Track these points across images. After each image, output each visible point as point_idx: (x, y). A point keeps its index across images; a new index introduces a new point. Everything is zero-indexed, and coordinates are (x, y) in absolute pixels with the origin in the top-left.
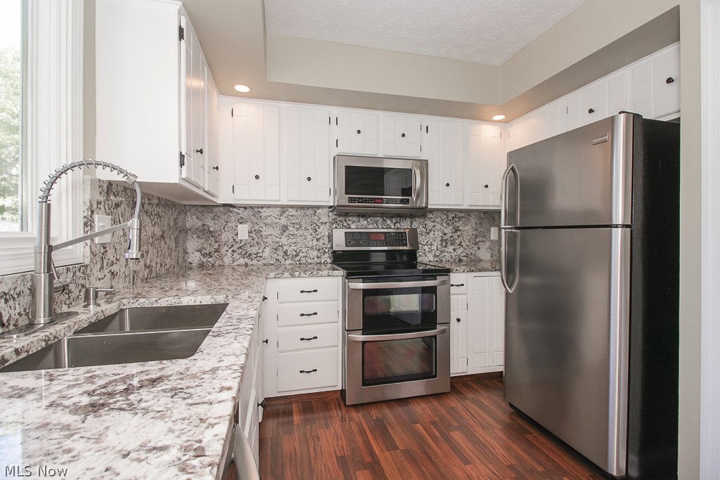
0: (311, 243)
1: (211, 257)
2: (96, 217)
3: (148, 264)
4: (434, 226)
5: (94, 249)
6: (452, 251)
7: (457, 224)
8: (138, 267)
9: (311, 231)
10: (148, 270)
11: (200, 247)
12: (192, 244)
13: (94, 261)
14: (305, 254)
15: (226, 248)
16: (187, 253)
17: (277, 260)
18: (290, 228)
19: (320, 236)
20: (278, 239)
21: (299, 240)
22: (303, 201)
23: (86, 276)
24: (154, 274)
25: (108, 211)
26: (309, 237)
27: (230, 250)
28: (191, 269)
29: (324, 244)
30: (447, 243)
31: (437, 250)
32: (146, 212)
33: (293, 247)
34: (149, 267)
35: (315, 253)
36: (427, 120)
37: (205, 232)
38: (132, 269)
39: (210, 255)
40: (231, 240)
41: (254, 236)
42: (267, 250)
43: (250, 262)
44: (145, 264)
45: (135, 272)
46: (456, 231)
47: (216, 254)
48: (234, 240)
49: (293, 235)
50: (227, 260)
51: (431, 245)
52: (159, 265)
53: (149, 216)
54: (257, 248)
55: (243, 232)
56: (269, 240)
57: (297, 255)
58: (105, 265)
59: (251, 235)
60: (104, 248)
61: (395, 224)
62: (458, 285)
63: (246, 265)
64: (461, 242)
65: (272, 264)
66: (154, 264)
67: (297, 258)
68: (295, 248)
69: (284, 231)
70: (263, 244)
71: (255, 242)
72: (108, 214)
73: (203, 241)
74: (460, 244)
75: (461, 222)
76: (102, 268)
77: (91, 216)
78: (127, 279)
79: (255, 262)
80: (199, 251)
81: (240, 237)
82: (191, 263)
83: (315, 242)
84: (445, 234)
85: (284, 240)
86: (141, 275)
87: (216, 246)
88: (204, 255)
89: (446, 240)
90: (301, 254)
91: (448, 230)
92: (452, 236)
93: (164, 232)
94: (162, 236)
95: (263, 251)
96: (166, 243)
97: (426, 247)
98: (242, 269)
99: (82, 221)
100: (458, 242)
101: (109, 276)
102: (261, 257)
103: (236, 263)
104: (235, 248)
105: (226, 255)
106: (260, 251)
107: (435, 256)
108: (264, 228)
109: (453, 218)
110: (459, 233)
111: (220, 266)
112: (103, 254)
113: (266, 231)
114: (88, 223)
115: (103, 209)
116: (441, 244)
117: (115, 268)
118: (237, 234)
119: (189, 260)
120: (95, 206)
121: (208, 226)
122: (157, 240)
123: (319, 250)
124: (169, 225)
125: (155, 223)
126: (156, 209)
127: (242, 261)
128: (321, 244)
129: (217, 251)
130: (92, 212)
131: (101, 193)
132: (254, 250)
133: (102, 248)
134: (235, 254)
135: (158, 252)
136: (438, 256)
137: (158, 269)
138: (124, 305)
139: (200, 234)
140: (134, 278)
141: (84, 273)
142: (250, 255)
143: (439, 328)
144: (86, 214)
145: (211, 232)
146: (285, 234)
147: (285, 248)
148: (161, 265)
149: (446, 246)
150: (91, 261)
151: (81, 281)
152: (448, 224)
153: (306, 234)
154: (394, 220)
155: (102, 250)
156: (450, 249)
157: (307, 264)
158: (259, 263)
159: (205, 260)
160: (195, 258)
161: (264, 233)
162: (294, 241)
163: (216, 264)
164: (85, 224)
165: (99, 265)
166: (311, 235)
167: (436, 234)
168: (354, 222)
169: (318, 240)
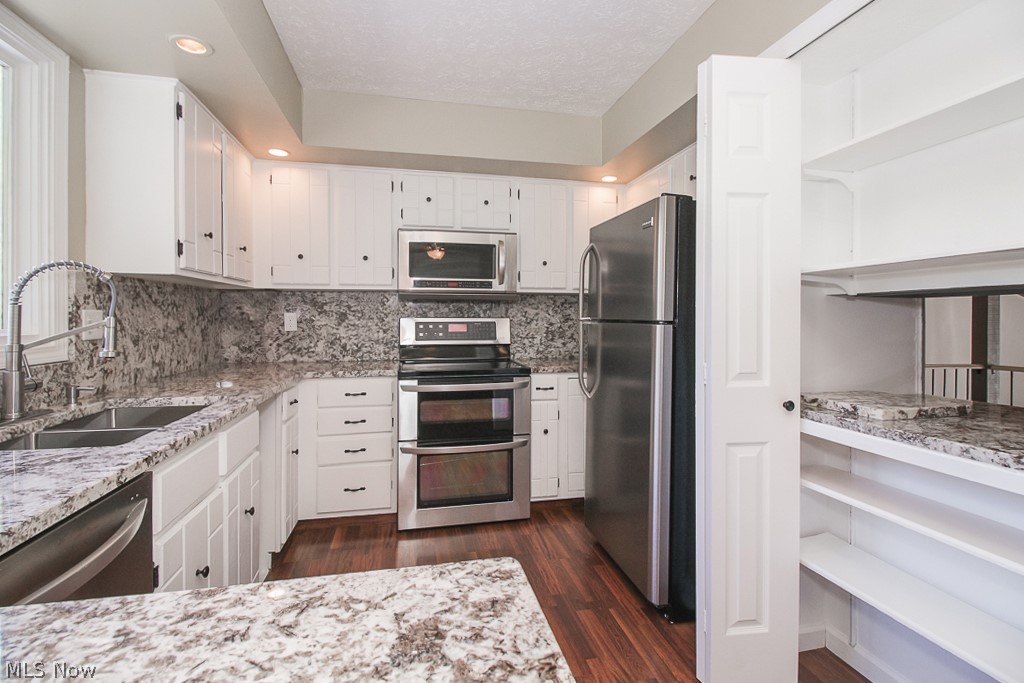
0: (376, 335)
1: (251, 352)
2: (83, 313)
3: (157, 361)
4: (537, 314)
5: (80, 346)
6: (560, 345)
7: (568, 312)
8: (143, 365)
9: (376, 321)
10: (157, 368)
11: (238, 340)
12: (228, 336)
13: (81, 359)
14: (369, 349)
15: (270, 342)
16: (222, 347)
17: (334, 356)
18: (350, 317)
19: (387, 327)
20: (335, 331)
21: (360, 331)
22: (359, 285)
23: (69, 373)
24: (167, 373)
25: (98, 305)
26: (374, 328)
27: (275, 344)
28: (226, 367)
29: (393, 336)
30: (554, 336)
31: (541, 344)
32: (155, 303)
33: (353, 340)
34: (158, 365)
35: (381, 348)
36: (518, 182)
37: (245, 322)
38: (133, 366)
39: (248, 350)
40: (276, 332)
41: (305, 327)
42: (321, 345)
43: (299, 359)
44: (153, 362)
45: (138, 370)
46: (567, 320)
47: (257, 349)
48: (280, 331)
49: (353, 325)
50: (271, 356)
51: (533, 338)
52: (175, 363)
53: (160, 307)
54: (308, 341)
55: (291, 322)
56: (324, 332)
57: (358, 351)
58: (95, 362)
59: (301, 325)
60: (94, 344)
61: (485, 312)
62: (546, 389)
63: (295, 362)
64: (573, 334)
65: (327, 362)
66: (167, 361)
67: (359, 354)
68: (356, 342)
69: (343, 321)
70: (314, 335)
71: (305, 334)
72: (99, 308)
73: (240, 333)
74: (572, 337)
75: (573, 309)
76: (91, 365)
77: (77, 312)
78: (127, 378)
79: (306, 358)
80: (236, 344)
81: (287, 328)
82: (227, 360)
83: (381, 335)
84: (551, 324)
85: (342, 332)
86: (147, 373)
87: (257, 339)
88: (243, 350)
89: (552, 332)
90: (364, 349)
91: (556, 320)
92: (560, 327)
93: (184, 323)
94: (181, 329)
95: (316, 346)
96: (186, 337)
97: (526, 341)
98: (290, 367)
99: (66, 317)
100: (568, 334)
101: (100, 374)
102: (313, 352)
103: (281, 360)
104: (281, 341)
105: (270, 350)
106: (312, 345)
107: (538, 352)
108: (318, 317)
109: (562, 304)
110: (570, 323)
111: (262, 362)
112: (92, 351)
113: (319, 320)
114: (74, 319)
115: (92, 303)
116: (546, 337)
118: (283, 325)
119: (225, 356)
120: (81, 301)
121: (247, 314)
122: (173, 333)
123: (386, 344)
124: (192, 314)
125: (169, 314)
126: (170, 299)
127: (289, 357)
128: (389, 336)
129: (258, 344)
130: (78, 308)
131: (89, 287)
132: (305, 344)
133: (91, 345)
134: (281, 349)
135: (173, 347)
136: (541, 352)
137: (173, 367)
138: (110, 405)
139: (237, 325)
140: (136, 377)
141: (67, 371)
142: (300, 349)
143: (517, 440)
144: (71, 310)
145: (251, 322)
146: (344, 324)
147: (343, 341)
148: (179, 362)
149: (552, 340)
150: (77, 358)
151: (63, 380)
152: (556, 312)
153: (369, 324)
154: (484, 307)
155: (92, 347)
156: (559, 343)
157: (371, 361)
158: (311, 360)
159: (243, 356)
160: (231, 353)
161: (317, 323)
162: (354, 333)
163: (258, 361)
164: (70, 321)
165: (87, 363)
166: (377, 325)
167: (540, 323)
168: (431, 309)
169: (385, 332)
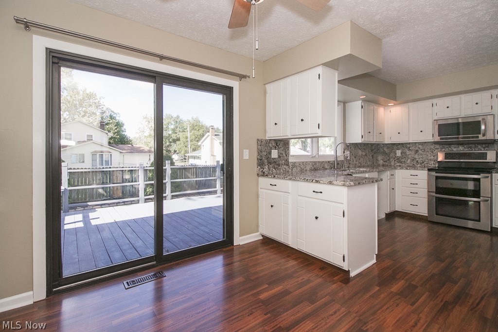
0: (430, 157)
5: (345, 157)
9: (430, 152)
12: (380, 158)
13: (345, 160)
14: (427, 162)
15: (392, 159)
16: (378, 161)
17: (413, 164)
18: (420, 151)
20: (414, 156)
21: (424, 156)
22: (420, 140)
23: (344, 163)
27: (394, 160)
28: (380, 166)
32: (359, 149)
33: (421, 159)
35: (432, 162)
36: (496, 91)
37: (385, 153)
39: (386, 162)
40: (394, 156)
42: (409, 160)
49: (421, 154)
50: (392, 163)
53: (361, 150)
55: (399, 153)
56: (410, 156)
57: (423, 163)
59: (402, 154)
61: (484, 148)
63: (400, 166)
65: (411, 166)
69: (417, 153)
70: (407, 158)
71: (403, 157)
72: (348, 150)
73: (383, 157)
79: (403, 165)
80: (382, 160)
81: (397, 155)
83: (432, 157)
85: (416, 156)
87: (388, 158)
88: (384, 162)
90: (425, 163)
93: (367, 153)
94: (366, 155)
96: (367, 157)
98: (398, 167)
99: (343, 152)
102: (406, 163)
103: (396, 165)
104: (396, 159)
106: (406, 160)
111: (390, 165)
113: (408, 152)
117: (350, 162)
119: (379, 163)
121: (385, 151)
122: (364, 156)
123: (434, 161)
124: (369, 151)
125: (363, 151)
126: (363, 148)
127: (398, 164)
129: (388, 160)
130: (345, 150)
132: (403, 160)
134: (396, 161)
135: (364, 159)
139: (383, 154)
142: (402, 162)
145: (387, 153)
147: (417, 159)
148: (365, 163)
151: (342, 163)
155: (347, 158)
158: (405, 165)
159: (384, 163)
160: (381, 162)
161: (408, 154)
162: (421, 157)
166: (430, 154)
168: (455, 147)
169: (434, 156)
